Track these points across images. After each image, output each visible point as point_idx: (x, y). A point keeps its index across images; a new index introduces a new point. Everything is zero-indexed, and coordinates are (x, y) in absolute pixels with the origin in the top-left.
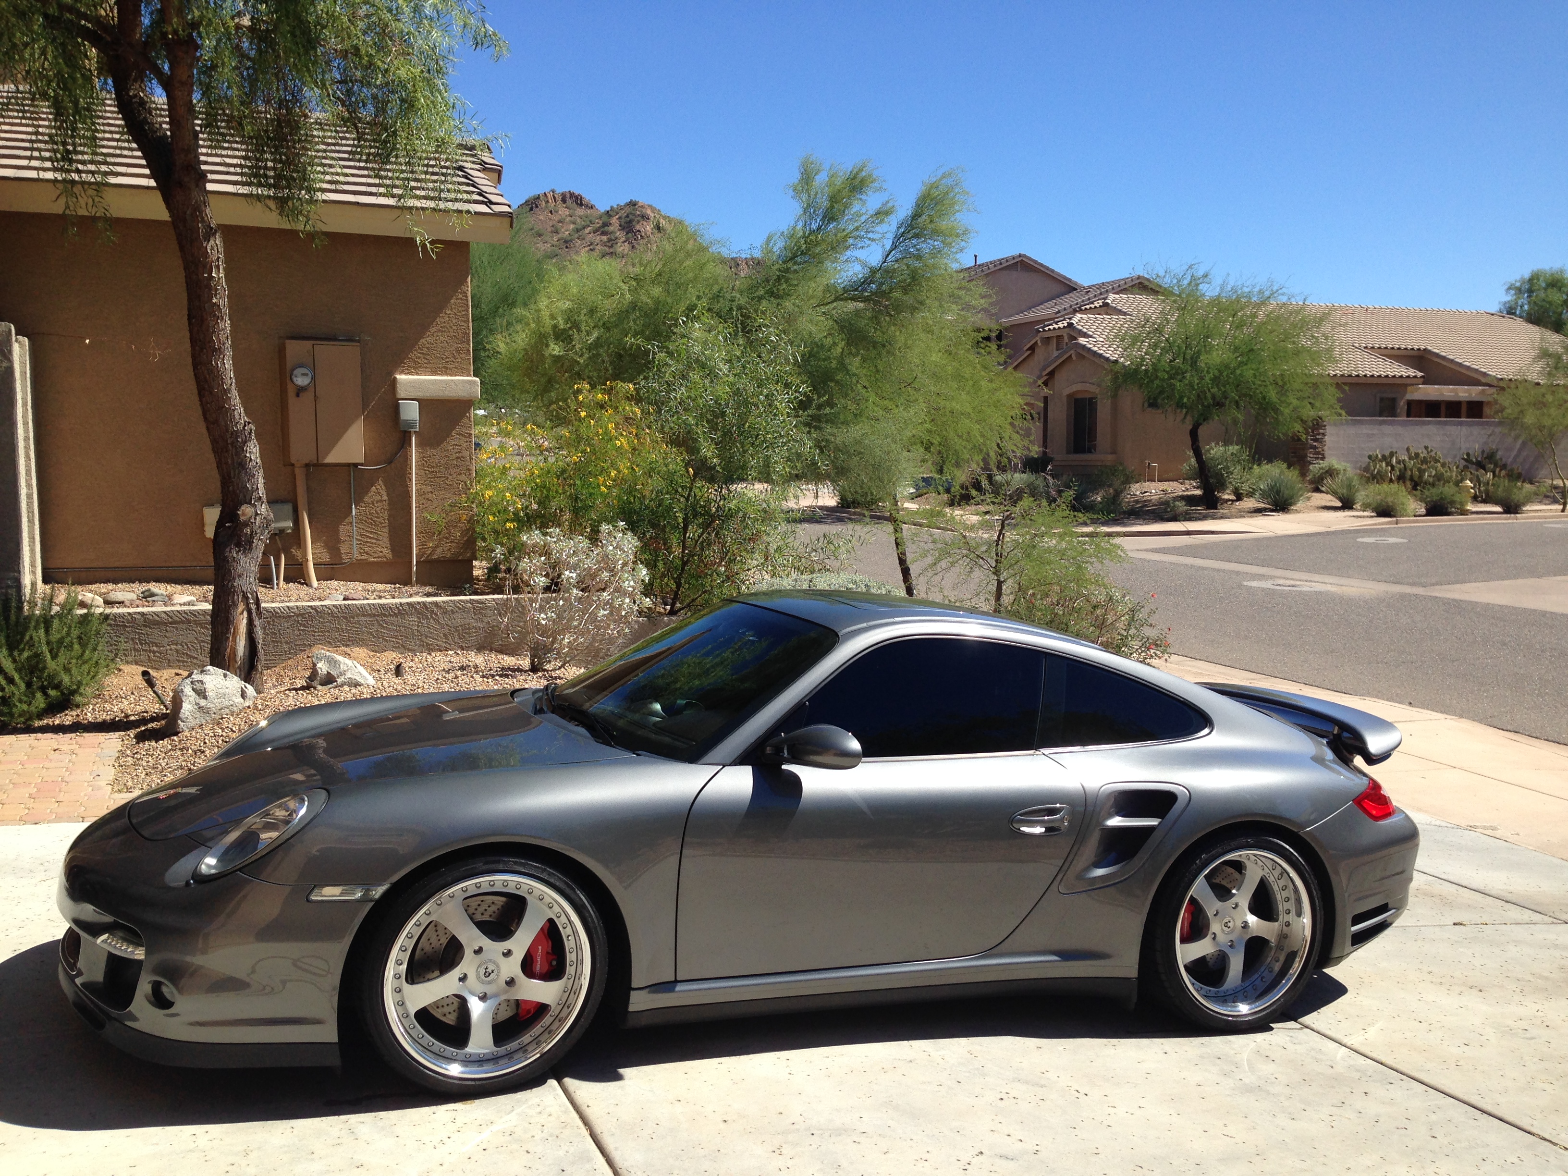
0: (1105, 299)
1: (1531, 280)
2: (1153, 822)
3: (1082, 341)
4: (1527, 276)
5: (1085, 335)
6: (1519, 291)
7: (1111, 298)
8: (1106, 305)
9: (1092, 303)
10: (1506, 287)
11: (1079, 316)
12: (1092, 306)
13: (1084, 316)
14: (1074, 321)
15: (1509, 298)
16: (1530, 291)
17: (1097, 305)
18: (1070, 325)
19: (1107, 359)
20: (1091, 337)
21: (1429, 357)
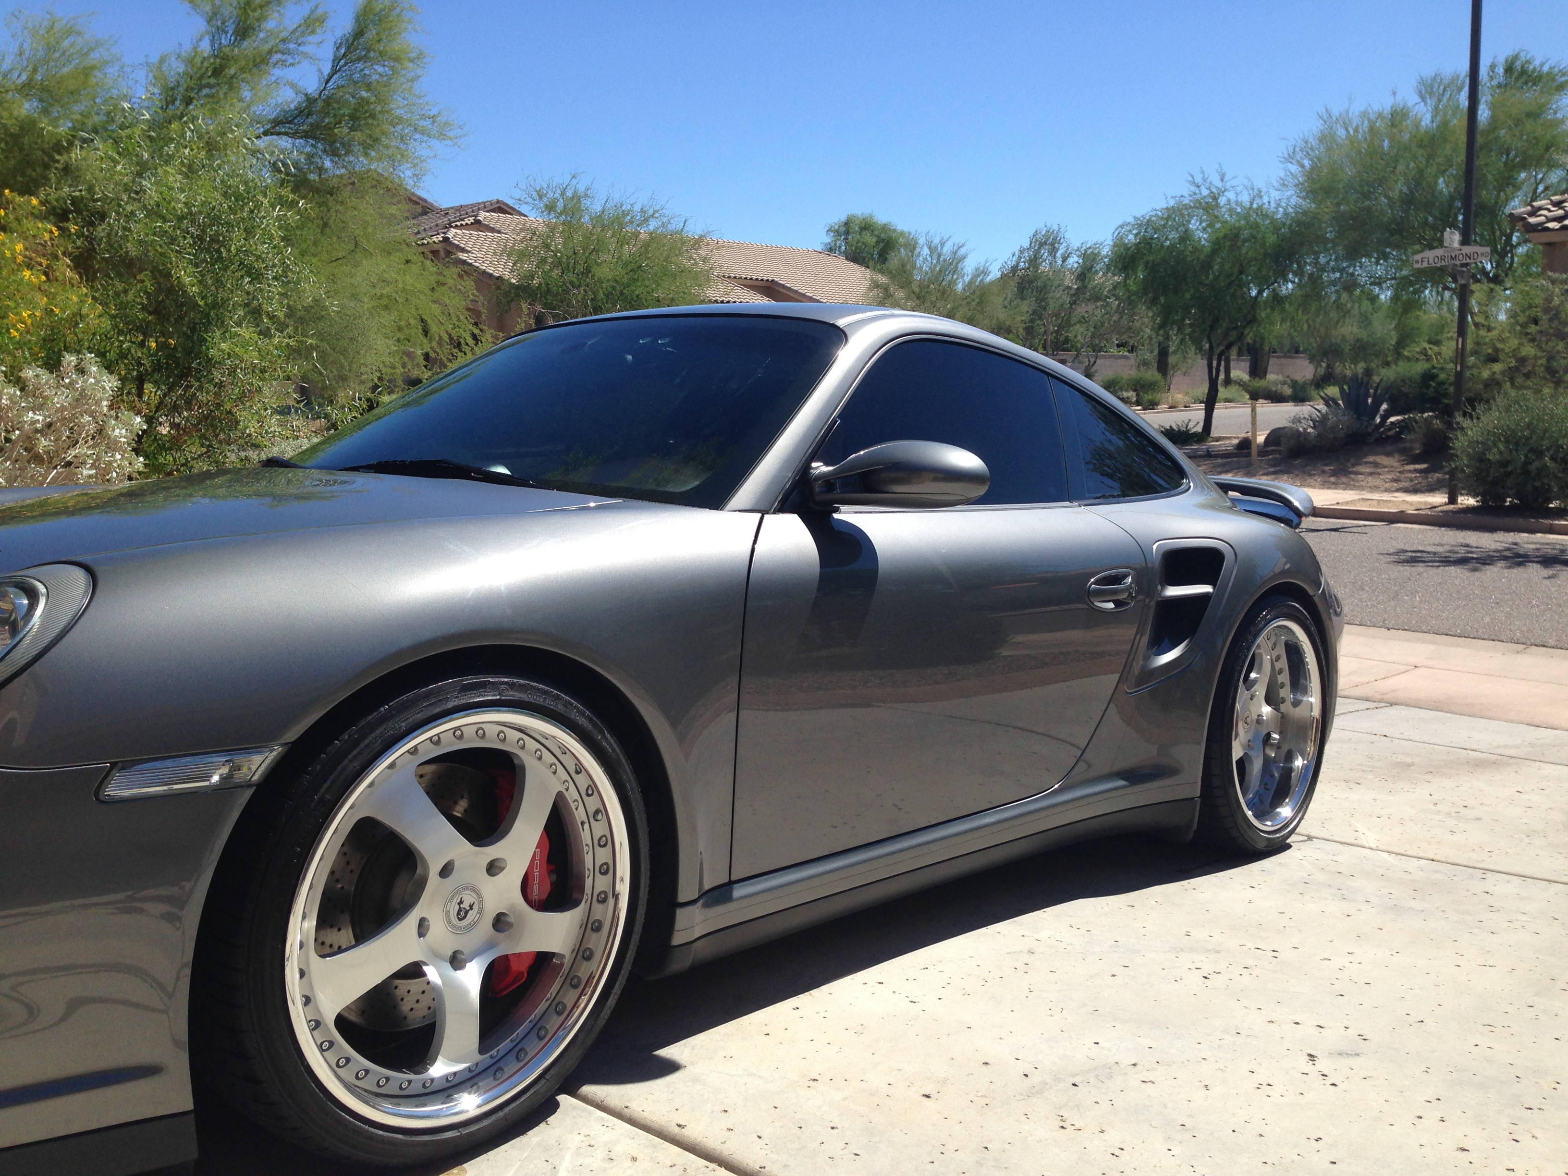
0: (476, 216)
1: (847, 224)
2: (1207, 589)
3: (463, 256)
4: (843, 219)
5: (463, 250)
6: (837, 233)
7: (482, 216)
8: (478, 222)
9: (463, 220)
10: (827, 229)
11: (453, 231)
12: (464, 223)
13: (459, 232)
14: (450, 235)
15: (828, 239)
16: (847, 233)
17: (469, 223)
18: (446, 240)
19: (491, 275)
20: (470, 252)
21: (776, 288)
